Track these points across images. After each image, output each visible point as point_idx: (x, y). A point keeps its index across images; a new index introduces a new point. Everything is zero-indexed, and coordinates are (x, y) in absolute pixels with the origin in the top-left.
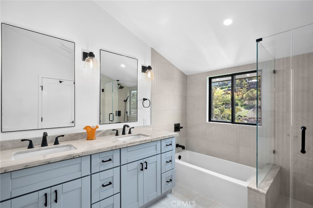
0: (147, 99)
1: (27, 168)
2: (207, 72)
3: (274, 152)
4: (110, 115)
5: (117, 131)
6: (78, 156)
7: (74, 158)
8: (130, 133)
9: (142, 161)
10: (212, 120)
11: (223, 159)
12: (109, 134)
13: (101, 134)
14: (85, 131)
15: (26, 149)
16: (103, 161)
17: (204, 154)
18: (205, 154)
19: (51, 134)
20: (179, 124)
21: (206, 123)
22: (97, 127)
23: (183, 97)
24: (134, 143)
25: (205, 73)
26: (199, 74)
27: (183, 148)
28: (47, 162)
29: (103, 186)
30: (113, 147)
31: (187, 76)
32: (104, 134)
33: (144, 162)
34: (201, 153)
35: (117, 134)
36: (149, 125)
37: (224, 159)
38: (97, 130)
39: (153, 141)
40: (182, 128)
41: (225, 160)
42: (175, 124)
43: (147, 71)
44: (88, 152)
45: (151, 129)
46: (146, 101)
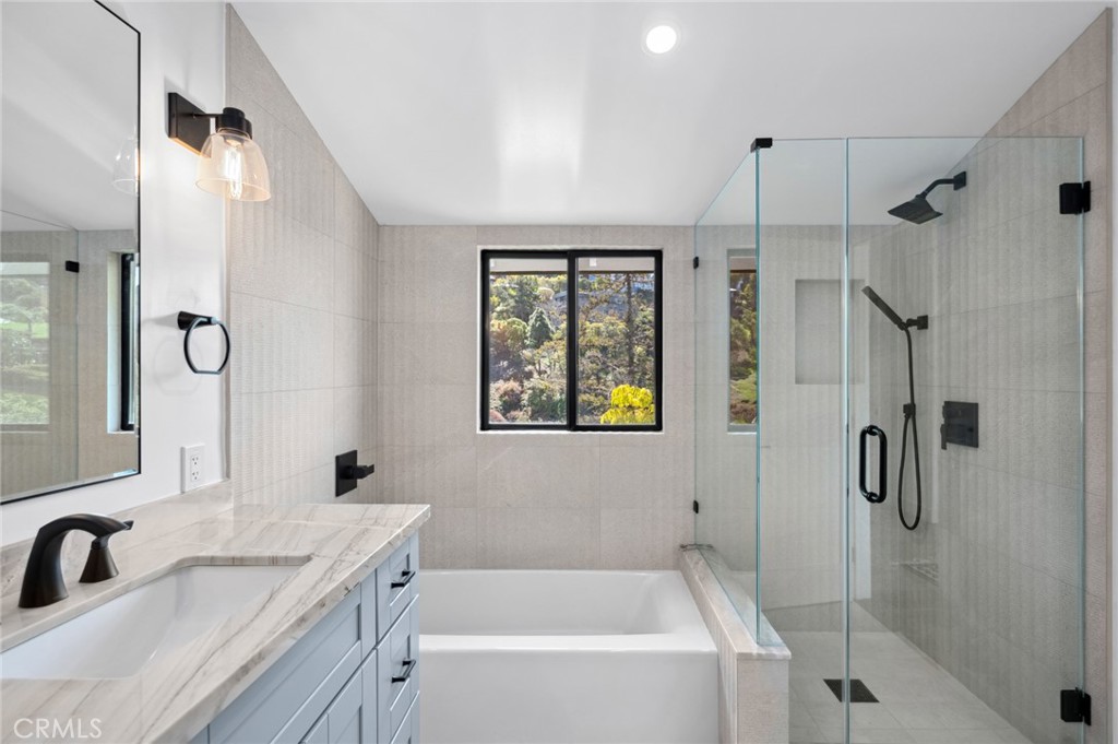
0: (204, 321)
2: (478, 226)
3: (696, 507)
10: (490, 423)
11: (542, 568)
17: (465, 568)
18: (472, 568)
20: (354, 453)
21: (476, 435)
25: (469, 227)
26: (442, 227)
34: (453, 566)
36: (215, 487)
37: (549, 568)
40: (371, 470)
41: (551, 572)
42: (338, 458)
46: (202, 328)
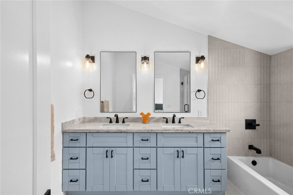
0: (201, 91)
1: (98, 132)
4: (185, 105)
5: (167, 119)
6: (124, 132)
7: (121, 132)
8: (180, 122)
9: (178, 149)
12: (162, 121)
13: (155, 120)
14: (141, 116)
15: (108, 123)
16: (142, 140)
19: (121, 116)
20: (255, 120)
22: (149, 114)
23: (262, 86)
24: (169, 130)
27: (259, 152)
28: (107, 131)
29: (142, 159)
30: (149, 130)
31: (270, 56)
32: (158, 120)
33: (181, 150)
35: (167, 122)
36: (204, 118)
38: (150, 116)
39: (191, 132)
40: (258, 125)
42: (246, 120)
43: (199, 61)
44: (130, 130)
45: (208, 121)
46: (201, 92)
